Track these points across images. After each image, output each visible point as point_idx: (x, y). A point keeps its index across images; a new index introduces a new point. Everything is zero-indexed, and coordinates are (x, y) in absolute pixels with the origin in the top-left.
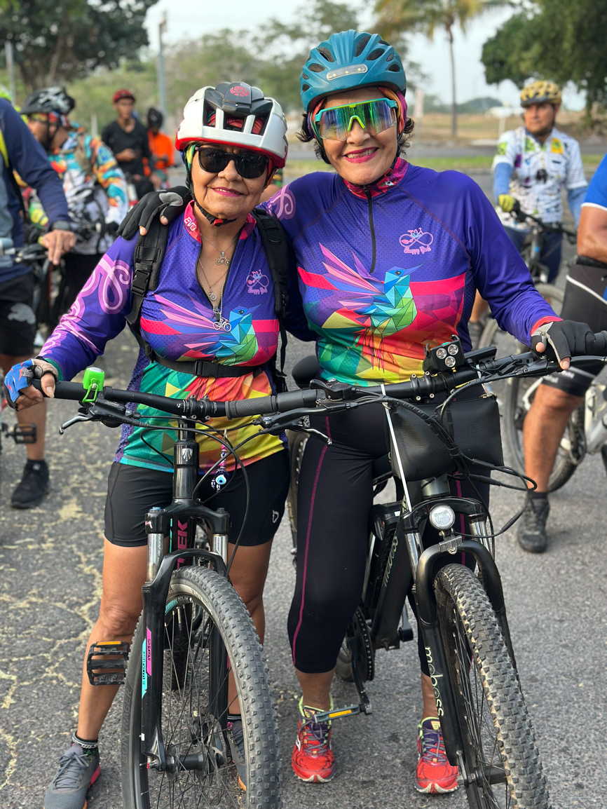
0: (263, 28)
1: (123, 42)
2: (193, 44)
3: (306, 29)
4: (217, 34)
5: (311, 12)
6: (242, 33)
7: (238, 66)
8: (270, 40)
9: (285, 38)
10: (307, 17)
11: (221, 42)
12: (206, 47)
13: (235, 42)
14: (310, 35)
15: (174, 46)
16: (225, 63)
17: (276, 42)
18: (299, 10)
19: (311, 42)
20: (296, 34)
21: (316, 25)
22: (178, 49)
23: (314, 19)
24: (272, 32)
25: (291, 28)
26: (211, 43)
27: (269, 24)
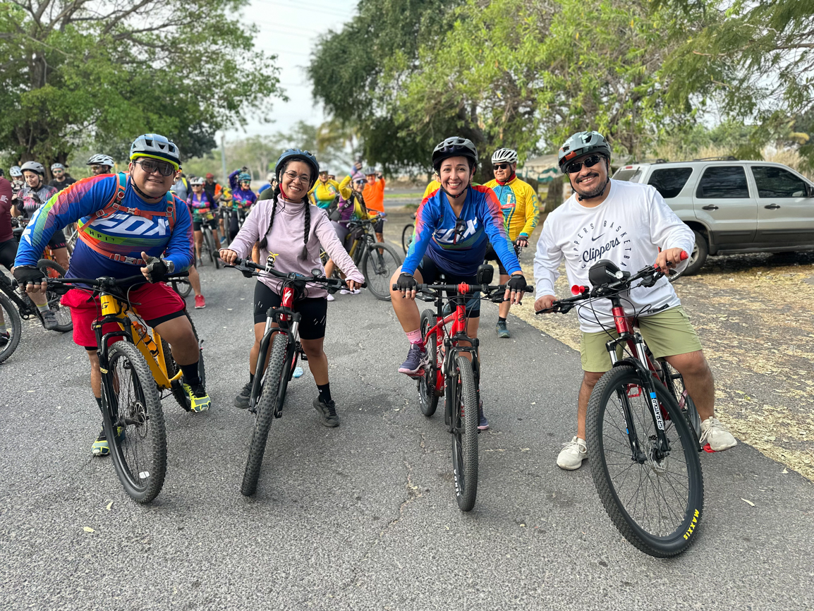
0: (274, 136)
1: (204, 146)
2: (242, 142)
3: (295, 137)
4: (253, 137)
5: (297, 129)
6: (266, 137)
7: (265, 153)
8: (278, 142)
9: (286, 141)
10: (295, 131)
11: (256, 141)
12: (248, 144)
13: (263, 141)
14: (297, 139)
15: (232, 143)
16: (258, 152)
17: (282, 143)
18: (291, 129)
19: (298, 143)
20: (290, 139)
21: (300, 135)
22: (234, 145)
23: (299, 132)
24: (278, 138)
25: (287, 136)
26: (251, 141)
27: (277, 134)
